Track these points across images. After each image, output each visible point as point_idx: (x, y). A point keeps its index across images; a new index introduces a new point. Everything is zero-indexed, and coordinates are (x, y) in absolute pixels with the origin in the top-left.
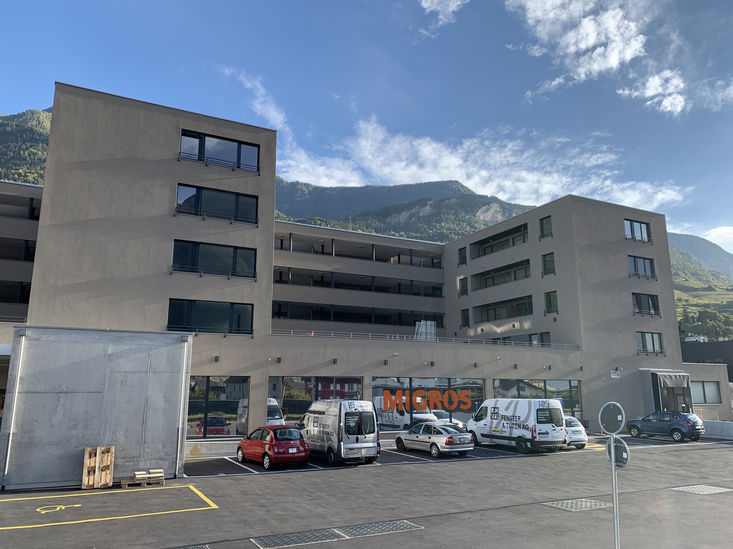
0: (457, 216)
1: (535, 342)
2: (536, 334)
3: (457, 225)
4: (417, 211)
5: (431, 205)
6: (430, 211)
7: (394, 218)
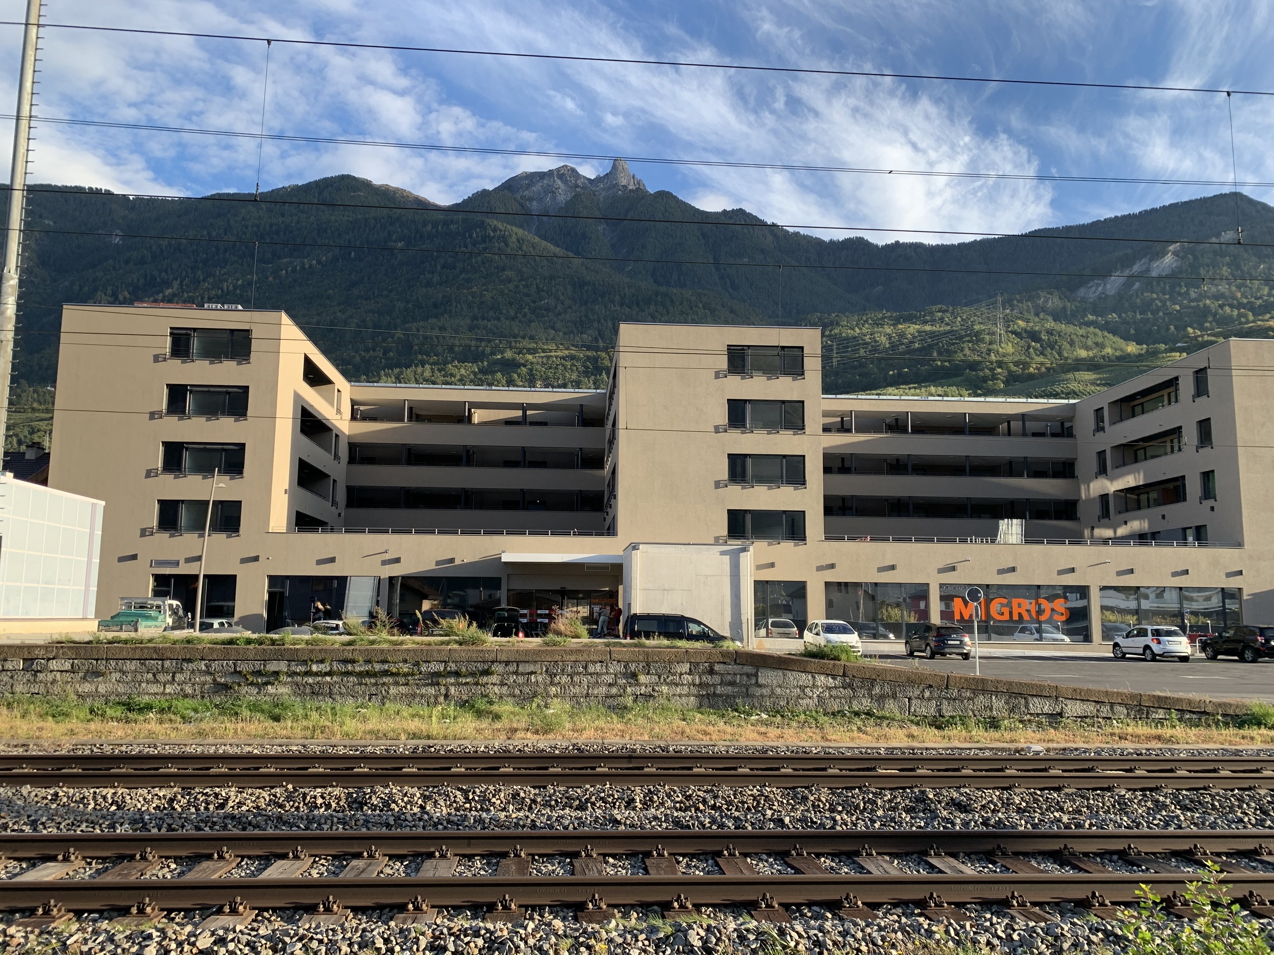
0: (1238, 267)
1: (1190, 539)
2: (1191, 528)
3: (1239, 287)
4: (1144, 268)
5: (1175, 253)
6: (1174, 266)
7: (1093, 289)
